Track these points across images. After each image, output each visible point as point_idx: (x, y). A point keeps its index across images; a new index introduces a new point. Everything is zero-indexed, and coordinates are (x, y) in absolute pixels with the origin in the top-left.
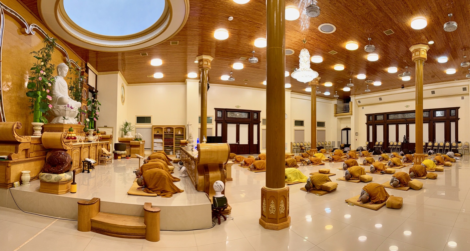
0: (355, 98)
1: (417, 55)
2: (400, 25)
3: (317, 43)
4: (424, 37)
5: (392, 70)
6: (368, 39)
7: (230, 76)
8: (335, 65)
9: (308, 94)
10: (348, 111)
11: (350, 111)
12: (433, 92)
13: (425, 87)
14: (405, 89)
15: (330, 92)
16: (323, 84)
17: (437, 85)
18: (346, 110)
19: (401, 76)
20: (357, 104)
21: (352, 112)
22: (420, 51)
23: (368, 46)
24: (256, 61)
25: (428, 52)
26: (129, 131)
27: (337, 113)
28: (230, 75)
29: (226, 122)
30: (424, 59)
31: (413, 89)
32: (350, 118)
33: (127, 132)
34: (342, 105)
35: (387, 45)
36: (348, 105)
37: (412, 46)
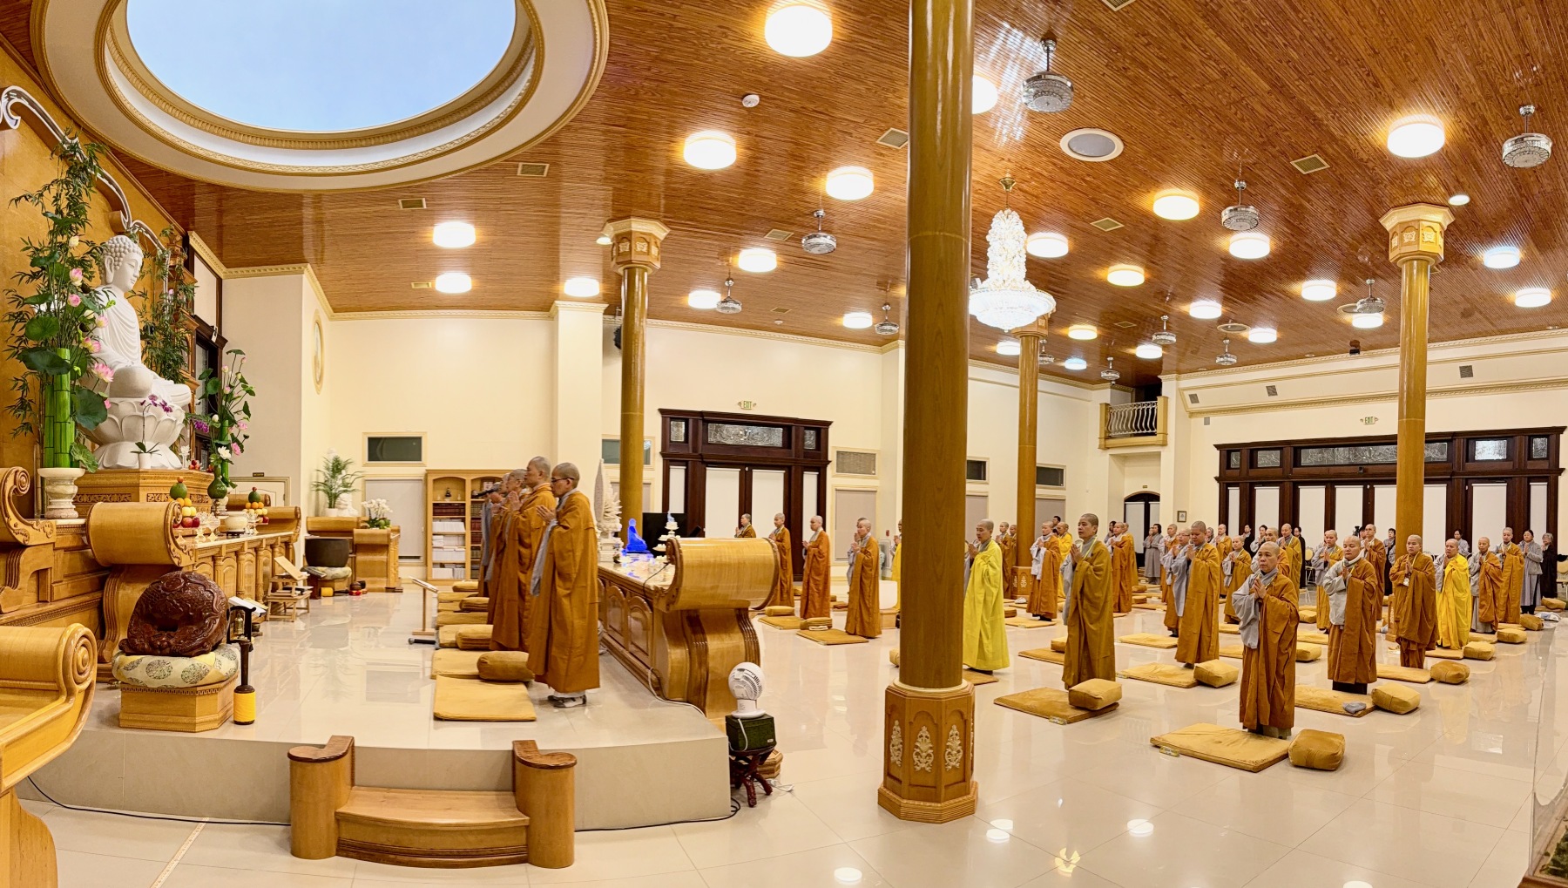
0: (1177, 385)
1: (1409, 244)
2: (1350, 141)
3: (1050, 192)
4: (1432, 180)
5: (1318, 289)
6: (1236, 185)
7: (722, 293)
8: (1111, 268)
9: (1009, 362)
10: (1150, 431)
11: (1159, 430)
12: (1467, 372)
13: (1435, 353)
14: (1364, 357)
15: (1086, 359)
16: (1063, 331)
17: (1480, 344)
18: (1146, 425)
19: (1350, 311)
20: (1185, 406)
21: (1165, 434)
22: (1418, 230)
23: (1236, 209)
24: (828, 246)
25: (1448, 233)
26: (345, 491)
27: (1110, 437)
28: (722, 289)
29: (703, 462)
30: (1435, 256)
31: (1392, 357)
32: (1158, 455)
33: (336, 496)
34: (1128, 406)
35: (1301, 205)
36: (1153, 409)
37: (1392, 211)
